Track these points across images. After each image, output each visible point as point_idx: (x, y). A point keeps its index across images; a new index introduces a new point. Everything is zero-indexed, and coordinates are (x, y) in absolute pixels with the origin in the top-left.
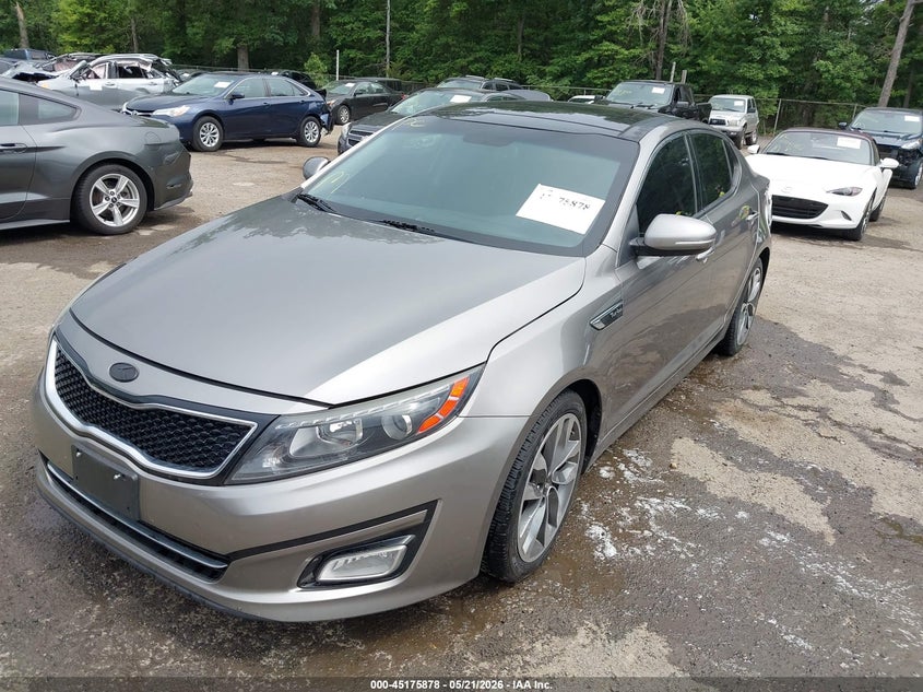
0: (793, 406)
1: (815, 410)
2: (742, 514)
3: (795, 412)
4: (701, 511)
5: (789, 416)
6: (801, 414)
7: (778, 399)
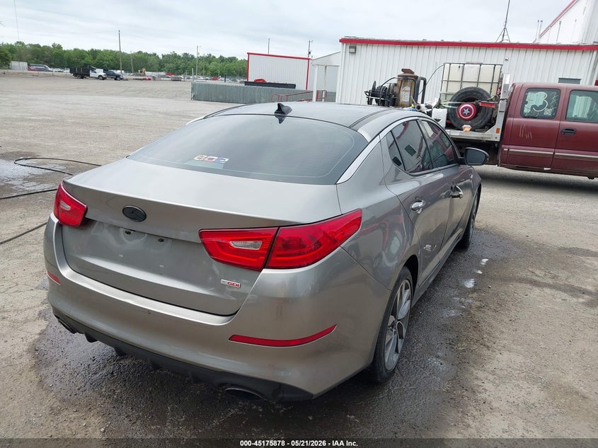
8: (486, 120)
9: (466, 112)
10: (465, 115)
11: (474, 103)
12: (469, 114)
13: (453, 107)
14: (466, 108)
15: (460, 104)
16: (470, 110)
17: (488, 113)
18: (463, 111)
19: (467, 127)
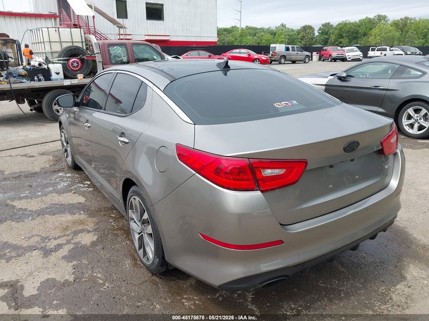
0: (64, 244)
1: (51, 251)
2: (40, 193)
3: (60, 241)
4: (51, 189)
5: (59, 237)
6: (55, 242)
7: (75, 244)
8: (90, 69)
9: (75, 64)
10: (74, 67)
11: (79, 57)
12: (78, 66)
13: (65, 62)
14: (74, 62)
15: (69, 59)
16: (77, 63)
17: (90, 64)
18: (72, 64)
19: (80, 76)
